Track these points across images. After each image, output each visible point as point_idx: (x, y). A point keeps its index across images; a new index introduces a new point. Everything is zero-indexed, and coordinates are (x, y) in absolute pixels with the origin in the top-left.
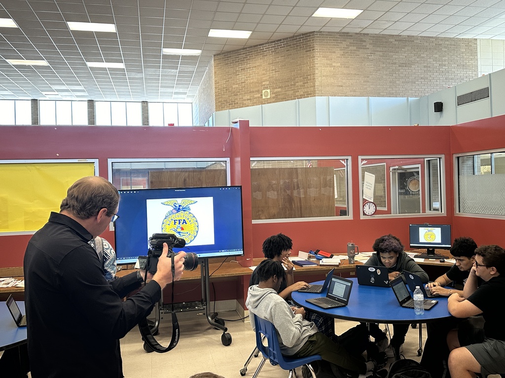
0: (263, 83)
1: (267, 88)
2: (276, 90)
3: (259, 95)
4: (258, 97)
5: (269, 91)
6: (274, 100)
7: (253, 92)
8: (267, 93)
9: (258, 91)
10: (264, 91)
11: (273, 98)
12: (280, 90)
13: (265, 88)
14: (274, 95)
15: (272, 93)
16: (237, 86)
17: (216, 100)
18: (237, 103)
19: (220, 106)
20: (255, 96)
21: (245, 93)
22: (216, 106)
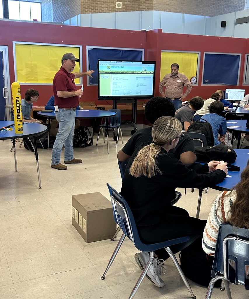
1: (120, 1)
2: (126, 3)
3: (114, 5)
4: (113, 7)
5: (121, 3)
6: (124, 10)
7: (110, 3)
8: (119, 5)
9: (113, 2)
10: (117, 3)
11: (124, 8)
12: (129, 3)
13: (118, 1)
14: (124, 7)
15: (123, 4)
17: (81, 5)
18: (98, 10)
19: (85, 11)
20: (111, 6)
21: (103, 3)
22: (81, 10)
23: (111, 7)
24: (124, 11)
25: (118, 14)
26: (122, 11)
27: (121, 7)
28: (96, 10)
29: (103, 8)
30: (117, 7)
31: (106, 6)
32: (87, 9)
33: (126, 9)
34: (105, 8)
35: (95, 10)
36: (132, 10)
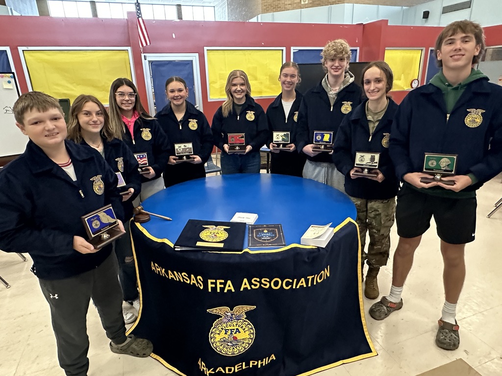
4: (298, 3)
11: (310, 3)
14: (311, 1)
17: (262, 4)
18: (280, 7)
19: (266, 10)
22: (262, 9)
23: (296, 3)
24: (310, 7)
25: (304, 10)
26: (307, 7)
27: (307, 2)
28: (278, 8)
29: (286, 5)
30: (302, 3)
31: (290, 3)
32: (268, 7)
33: (312, 4)
34: (289, 4)
36: (320, 4)
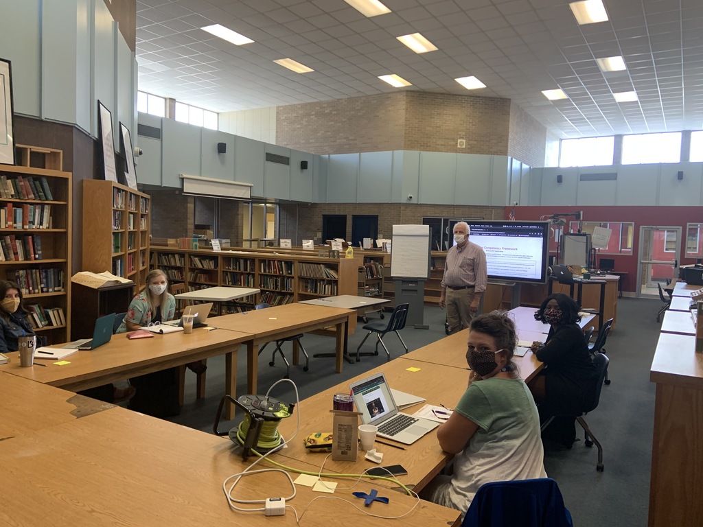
0: (460, 133)
1: (462, 138)
2: (471, 142)
3: (454, 143)
4: (453, 145)
5: (464, 141)
6: (469, 151)
7: (448, 139)
8: (462, 143)
9: (453, 139)
10: (459, 141)
11: (468, 149)
12: (475, 142)
13: (460, 138)
14: (469, 146)
15: (467, 143)
16: (431, 129)
17: (405, 137)
18: (430, 146)
19: (410, 146)
20: (450, 143)
21: (440, 138)
22: (405, 144)
23: (451, 145)
24: (468, 153)
25: (460, 155)
26: (465, 153)
27: (464, 147)
28: (427, 146)
29: (438, 145)
30: (459, 146)
31: (443, 143)
32: (413, 143)
33: (471, 150)
34: (442, 145)
35: (425, 147)
36: (479, 151)
